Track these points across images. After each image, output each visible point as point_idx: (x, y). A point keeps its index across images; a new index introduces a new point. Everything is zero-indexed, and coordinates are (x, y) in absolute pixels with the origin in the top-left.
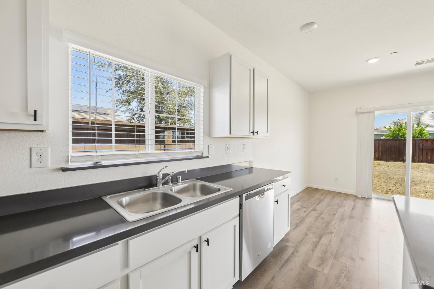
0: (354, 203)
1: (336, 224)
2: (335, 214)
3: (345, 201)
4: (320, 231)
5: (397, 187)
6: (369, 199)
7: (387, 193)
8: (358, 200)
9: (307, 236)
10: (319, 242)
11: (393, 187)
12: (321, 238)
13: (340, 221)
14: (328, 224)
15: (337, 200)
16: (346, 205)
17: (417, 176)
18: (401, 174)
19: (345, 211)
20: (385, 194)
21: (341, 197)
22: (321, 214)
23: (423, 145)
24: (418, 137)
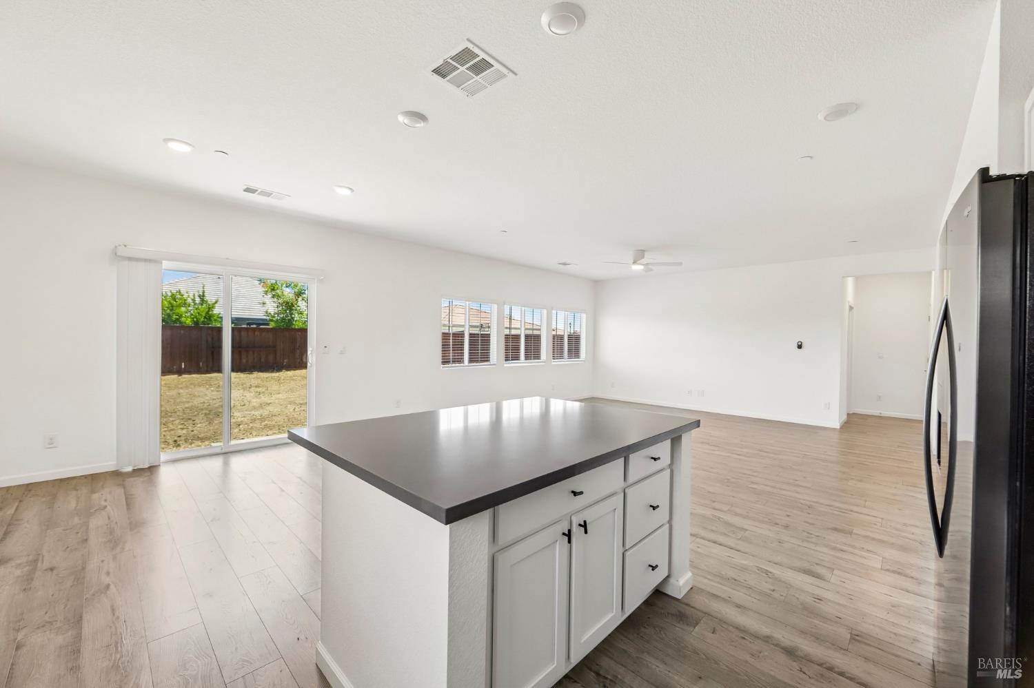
0: (123, 491)
1: (102, 561)
2: (85, 538)
3: (96, 496)
4: (66, 606)
5: (190, 428)
6: (152, 469)
7: (179, 445)
8: (129, 481)
9: (24, 650)
10: (79, 637)
11: (182, 429)
12: (78, 621)
13: (113, 549)
14: (79, 575)
15: (69, 503)
16: (103, 503)
17: (213, 399)
18: (184, 400)
19: (109, 518)
20: (175, 449)
21: (77, 490)
22: (36, 561)
23: (213, 338)
24: (204, 323)
